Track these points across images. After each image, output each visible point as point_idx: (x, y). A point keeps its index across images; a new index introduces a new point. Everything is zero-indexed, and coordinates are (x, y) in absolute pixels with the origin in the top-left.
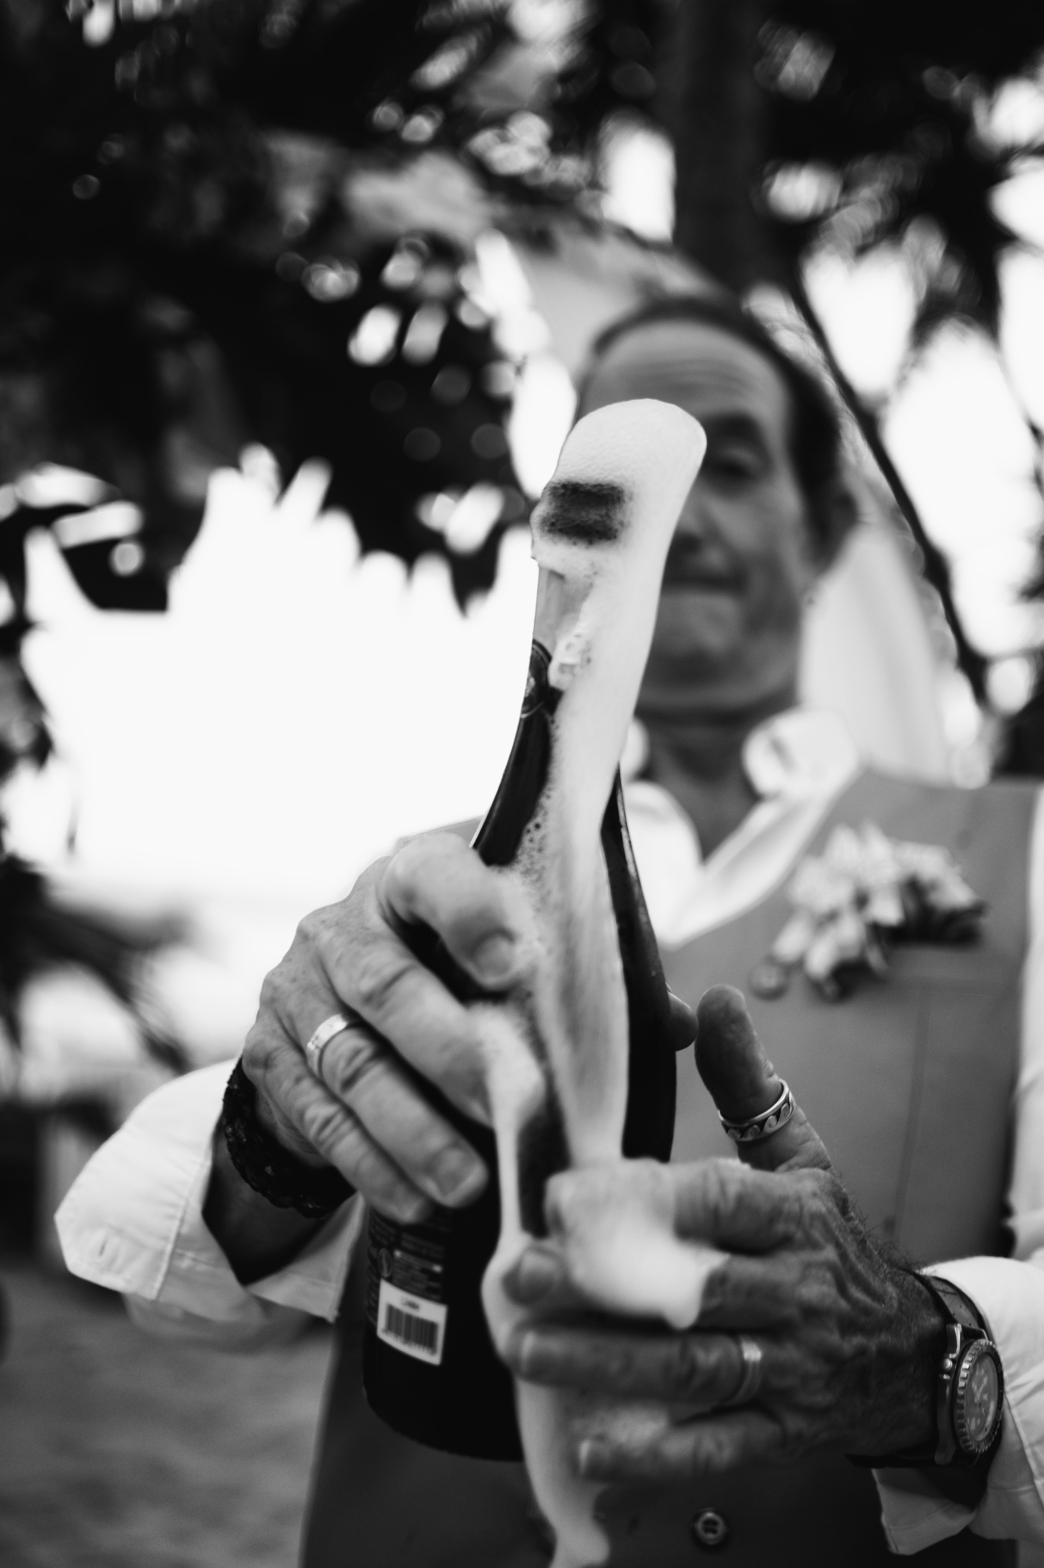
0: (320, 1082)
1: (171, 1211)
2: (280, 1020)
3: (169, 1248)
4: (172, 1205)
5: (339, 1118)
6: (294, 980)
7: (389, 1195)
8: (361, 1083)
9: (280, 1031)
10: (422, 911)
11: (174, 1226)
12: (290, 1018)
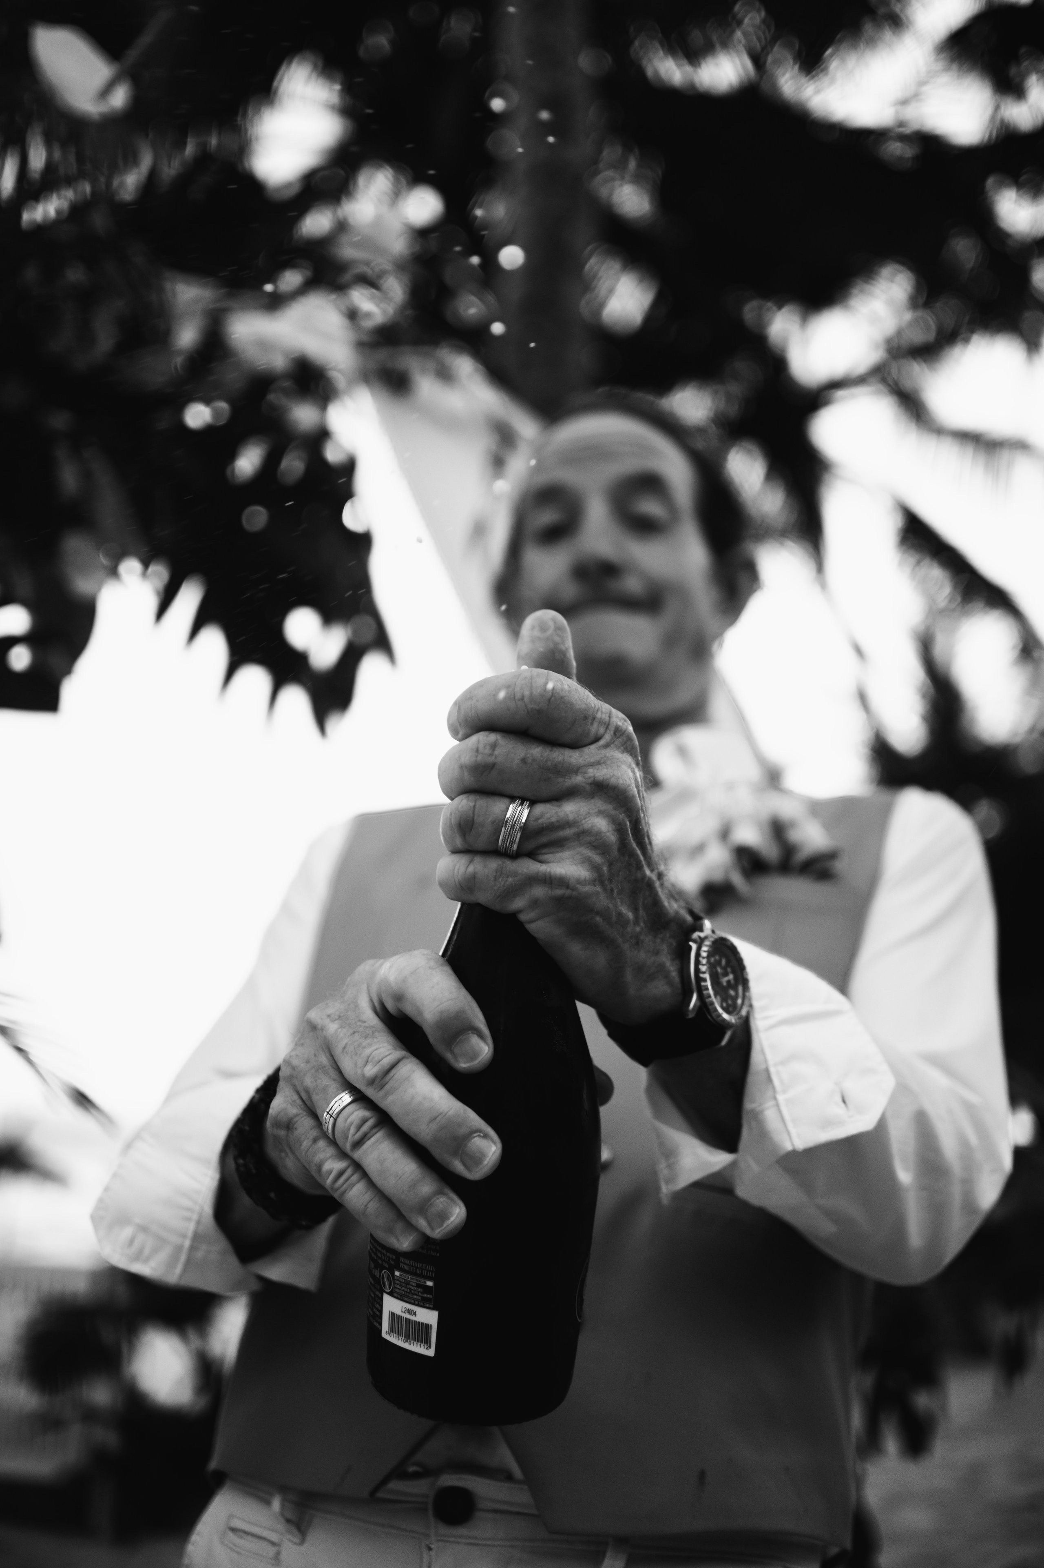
0: (333, 1142)
1: (188, 1214)
2: (298, 1093)
3: (187, 1243)
4: (189, 1210)
5: (349, 1172)
6: (308, 1062)
7: (390, 1231)
8: (368, 1144)
9: (299, 1101)
10: (409, 1010)
11: (191, 1227)
12: (307, 1091)
